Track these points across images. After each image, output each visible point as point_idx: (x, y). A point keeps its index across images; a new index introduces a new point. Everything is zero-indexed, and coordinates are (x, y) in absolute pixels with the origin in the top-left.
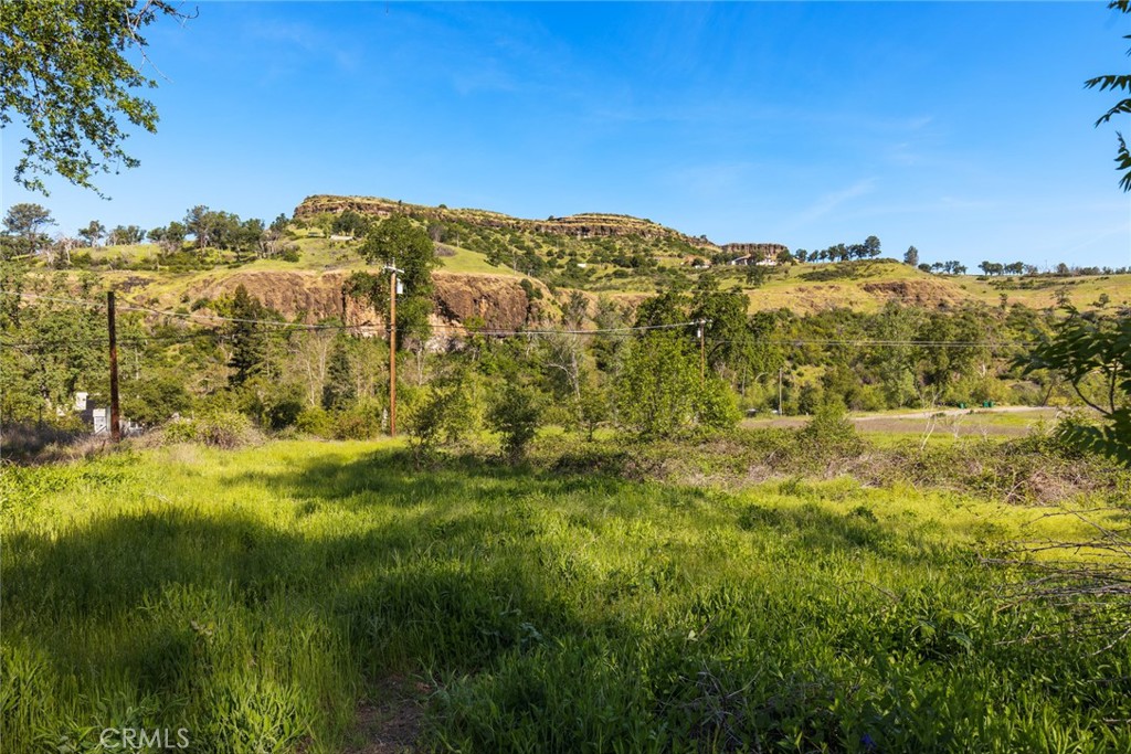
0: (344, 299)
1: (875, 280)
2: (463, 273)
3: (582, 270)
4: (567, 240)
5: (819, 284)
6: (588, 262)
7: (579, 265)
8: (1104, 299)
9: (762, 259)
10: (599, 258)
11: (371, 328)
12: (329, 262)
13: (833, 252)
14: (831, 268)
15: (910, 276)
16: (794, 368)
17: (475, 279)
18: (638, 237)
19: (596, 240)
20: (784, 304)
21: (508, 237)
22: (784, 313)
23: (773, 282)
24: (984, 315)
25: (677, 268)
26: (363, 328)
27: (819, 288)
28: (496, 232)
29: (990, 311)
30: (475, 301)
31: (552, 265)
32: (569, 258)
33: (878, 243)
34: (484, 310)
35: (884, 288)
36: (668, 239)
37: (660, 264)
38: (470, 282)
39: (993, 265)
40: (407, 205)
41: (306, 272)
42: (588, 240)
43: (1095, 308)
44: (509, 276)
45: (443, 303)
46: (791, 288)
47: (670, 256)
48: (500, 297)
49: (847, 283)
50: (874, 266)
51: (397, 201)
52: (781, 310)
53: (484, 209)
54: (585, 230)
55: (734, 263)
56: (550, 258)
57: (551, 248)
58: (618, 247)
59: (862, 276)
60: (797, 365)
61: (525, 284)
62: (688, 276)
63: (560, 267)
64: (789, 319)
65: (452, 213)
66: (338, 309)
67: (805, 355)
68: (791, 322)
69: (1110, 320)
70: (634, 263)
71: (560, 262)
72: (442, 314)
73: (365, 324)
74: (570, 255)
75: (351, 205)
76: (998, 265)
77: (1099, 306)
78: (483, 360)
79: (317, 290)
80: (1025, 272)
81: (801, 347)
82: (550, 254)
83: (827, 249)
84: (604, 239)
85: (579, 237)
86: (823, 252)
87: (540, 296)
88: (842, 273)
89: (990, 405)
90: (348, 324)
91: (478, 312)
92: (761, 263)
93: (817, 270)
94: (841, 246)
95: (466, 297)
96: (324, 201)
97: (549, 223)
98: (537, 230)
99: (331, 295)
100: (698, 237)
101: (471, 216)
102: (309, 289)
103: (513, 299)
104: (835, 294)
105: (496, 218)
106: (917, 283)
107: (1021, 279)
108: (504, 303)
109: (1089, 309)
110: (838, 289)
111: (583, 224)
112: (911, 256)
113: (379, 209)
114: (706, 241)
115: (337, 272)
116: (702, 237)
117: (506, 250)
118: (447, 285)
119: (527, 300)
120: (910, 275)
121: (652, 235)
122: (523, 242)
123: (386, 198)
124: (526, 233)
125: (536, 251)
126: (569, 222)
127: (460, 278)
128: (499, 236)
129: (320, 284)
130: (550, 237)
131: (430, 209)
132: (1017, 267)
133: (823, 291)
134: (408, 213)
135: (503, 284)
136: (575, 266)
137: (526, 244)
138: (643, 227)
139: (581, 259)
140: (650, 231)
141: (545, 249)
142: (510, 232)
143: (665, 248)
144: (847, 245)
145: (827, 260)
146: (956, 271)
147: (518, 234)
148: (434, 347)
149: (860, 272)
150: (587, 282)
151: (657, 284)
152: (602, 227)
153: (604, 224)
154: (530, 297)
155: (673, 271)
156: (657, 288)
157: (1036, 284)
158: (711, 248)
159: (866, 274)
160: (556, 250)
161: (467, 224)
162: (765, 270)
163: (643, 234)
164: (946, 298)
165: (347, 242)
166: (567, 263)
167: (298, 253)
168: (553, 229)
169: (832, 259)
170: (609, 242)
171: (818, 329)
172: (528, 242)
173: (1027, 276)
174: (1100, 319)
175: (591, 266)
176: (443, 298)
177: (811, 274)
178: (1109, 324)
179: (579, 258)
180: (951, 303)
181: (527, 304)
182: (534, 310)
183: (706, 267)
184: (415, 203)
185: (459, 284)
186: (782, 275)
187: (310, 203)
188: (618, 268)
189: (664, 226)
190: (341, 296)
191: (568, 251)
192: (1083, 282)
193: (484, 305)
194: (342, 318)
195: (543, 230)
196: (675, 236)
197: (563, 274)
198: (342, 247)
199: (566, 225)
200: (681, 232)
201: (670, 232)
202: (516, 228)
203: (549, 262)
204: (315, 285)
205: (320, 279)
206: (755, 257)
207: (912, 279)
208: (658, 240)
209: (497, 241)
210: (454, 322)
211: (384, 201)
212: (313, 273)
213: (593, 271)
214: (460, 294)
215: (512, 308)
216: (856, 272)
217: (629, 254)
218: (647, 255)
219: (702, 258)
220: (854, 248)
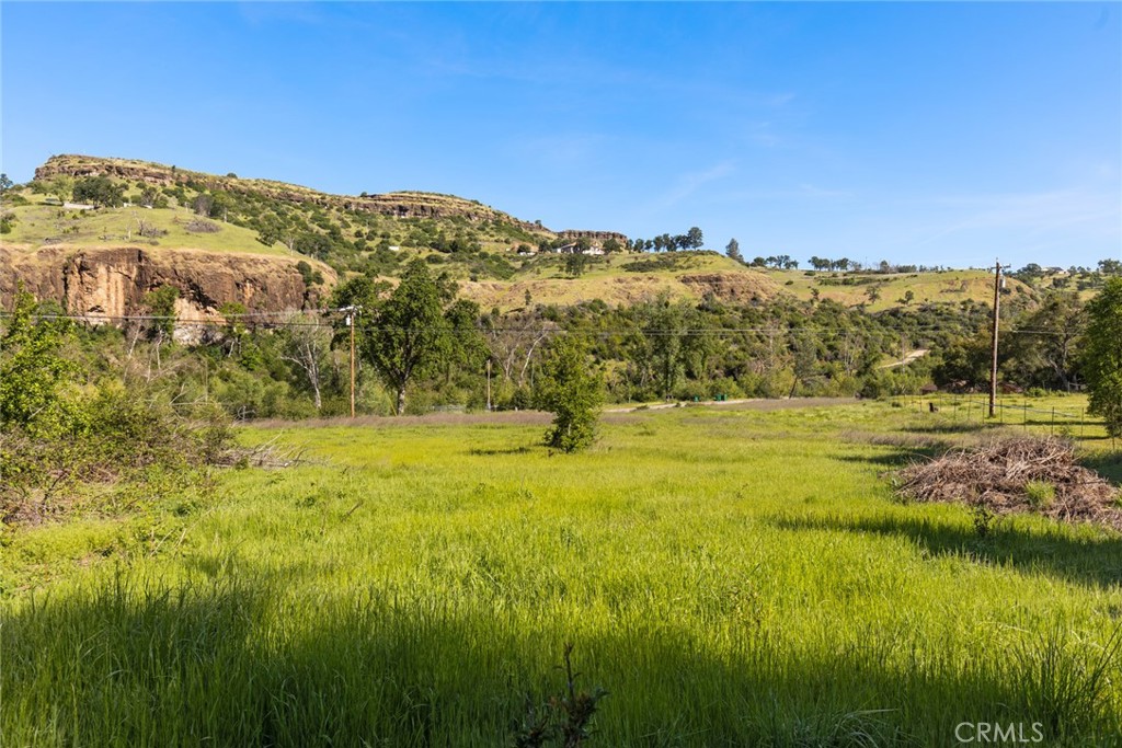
0: (65, 280)
1: (693, 272)
2: (225, 252)
3: (393, 253)
4: (381, 219)
5: (639, 274)
6: (402, 245)
7: (391, 248)
8: (909, 296)
9: (589, 249)
10: (415, 241)
11: (101, 314)
12: (52, 234)
13: (658, 242)
14: (653, 259)
15: (725, 268)
16: (598, 362)
17: (238, 260)
18: (462, 220)
19: (415, 221)
20: (600, 295)
21: (310, 214)
22: (596, 305)
23: (595, 271)
24: (793, 310)
25: (501, 255)
26: (91, 314)
27: (638, 279)
28: (297, 207)
29: (799, 305)
30: (238, 285)
31: (359, 247)
32: (381, 239)
33: (700, 235)
34: (248, 295)
35: (701, 280)
36: (497, 223)
37: (483, 250)
38: (231, 263)
39: (821, 261)
40: (183, 172)
41: (17, 246)
42: (405, 221)
43: (900, 305)
44: (284, 257)
45: (195, 287)
46: (610, 279)
47: (496, 241)
48: (269, 281)
49: (666, 275)
50: (693, 259)
51: (170, 166)
52: (594, 301)
53: (284, 181)
54: (402, 210)
55: (559, 250)
56: (357, 239)
57: (361, 227)
58: (439, 229)
59: (681, 267)
60: (601, 359)
61: (302, 268)
62: (512, 264)
63: (369, 249)
64: (602, 311)
65: (242, 184)
66: (57, 291)
67: (610, 349)
68: (603, 314)
69: (912, 316)
70: (454, 247)
71: (370, 244)
72: (194, 299)
73: (93, 310)
74: (383, 236)
75: (109, 169)
76: (826, 260)
77: (904, 302)
78: (245, 353)
79: (29, 268)
80: (850, 268)
81: (607, 341)
82: (358, 234)
83: (652, 238)
84: (424, 220)
85: (395, 217)
86: (649, 242)
87: (320, 281)
88: (664, 264)
89: (723, 399)
90: (71, 309)
91: (241, 299)
92: (586, 252)
93: (639, 260)
94: (666, 236)
95: (226, 279)
96: (74, 162)
97: (361, 201)
98: (346, 207)
99: (48, 274)
100: (532, 221)
101: (266, 188)
102: (18, 267)
103: (285, 284)
104: (653, 286)
105: (298, 191)
106: (732, 276)
107: (845, 275)
108: (274, 289)
109: (895, 305)
110: (657, 280)
111: (401, 203)
112: (732, 249)
113: (145, 175)
114: (540, 227)
115: (57, 246)
116: (537, 222)
117: (306, 228)
118: (200, 267)
119: (304, 285)
120: (727, 268)
121: (479, 217)
122: (329, 220)
123: (157, 162)
124: (333, 211)
125: (343, 231)
126: (385, 200)
127: (219, 257)
128: (299, 212)
129: (34, 259)
130: (360, 216)
131: (215, 179)
132: (843, 263)
133: (641, 283)
134: (184, 181)
135: (274, 267)
136: (387, 249)
137: (331, 223)
138: (469, 209)
139: (395, 241)
140: (476, 214)
141: (354, 229)
142: (313, 208)
143: (492, 233)
144: (672, 235)
145: (652, 250)
146: (788, 265)
147: (323, 211)
148: (185, 338)
149: (680, 263)
150: (396, 267)
151: (473, 271)
152: (422, 207)
153: (424, 204)
154: (307, 282)
155: (496, 258)
156: (472, 275)
157: (856, 280)
158: (545, 234)
159: (685, 266)
160: (366, 230)
161: (261, 198)
162: (588, 259)
163: (469, 216)
164: (760, 292)
165: (83, 212)
166: (378, 246)
167: (13, 222)
168: (365, 206)
169: (657, 249)
170: (429, 224)
171: (629, 322)
172: (333, 218)
173: (851, 273)
174: (904, 315)
175: (406, 248)
176: (195, 281)
177: (633, 264)
178: (910, 320)
179: (392, 240)
180: (764, 297)
181: (305, 290)
182: (312, 296)
183: (532, 254)
184: (195, 170)
185: (218, 264)
186: (604, 265)
187: (55, 164)
188: (435, 252)
189: (495, 209)
190: (63, 275)
191: (380, 232)
192: (896, 279)
193: (249, 289)
194: (63, 303)
195: (353, 208)
196: (506, 220)
197: (370, 258)
198: (75, 217)
199: (381, 203)
200: (512, 216)
201: (499, 215)
202: (321, 204)
203: (356, 244)
204: (26, 261)
205: (35, 254)
206: (581, 246)
207: (728, 272)
208: (486, 224)
209: (296, 218)
210: (210, 308)
211: (153, 166)
212: (27, 247)
213: (404, 255)
214: (217, 277)
215: (284, 294)
216: (676, 264)
217: (450, 237)
218: (471, 240)
219: (530, 245)
220: (678, 238)
